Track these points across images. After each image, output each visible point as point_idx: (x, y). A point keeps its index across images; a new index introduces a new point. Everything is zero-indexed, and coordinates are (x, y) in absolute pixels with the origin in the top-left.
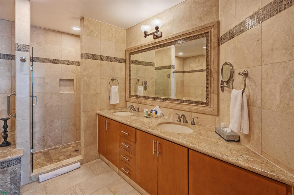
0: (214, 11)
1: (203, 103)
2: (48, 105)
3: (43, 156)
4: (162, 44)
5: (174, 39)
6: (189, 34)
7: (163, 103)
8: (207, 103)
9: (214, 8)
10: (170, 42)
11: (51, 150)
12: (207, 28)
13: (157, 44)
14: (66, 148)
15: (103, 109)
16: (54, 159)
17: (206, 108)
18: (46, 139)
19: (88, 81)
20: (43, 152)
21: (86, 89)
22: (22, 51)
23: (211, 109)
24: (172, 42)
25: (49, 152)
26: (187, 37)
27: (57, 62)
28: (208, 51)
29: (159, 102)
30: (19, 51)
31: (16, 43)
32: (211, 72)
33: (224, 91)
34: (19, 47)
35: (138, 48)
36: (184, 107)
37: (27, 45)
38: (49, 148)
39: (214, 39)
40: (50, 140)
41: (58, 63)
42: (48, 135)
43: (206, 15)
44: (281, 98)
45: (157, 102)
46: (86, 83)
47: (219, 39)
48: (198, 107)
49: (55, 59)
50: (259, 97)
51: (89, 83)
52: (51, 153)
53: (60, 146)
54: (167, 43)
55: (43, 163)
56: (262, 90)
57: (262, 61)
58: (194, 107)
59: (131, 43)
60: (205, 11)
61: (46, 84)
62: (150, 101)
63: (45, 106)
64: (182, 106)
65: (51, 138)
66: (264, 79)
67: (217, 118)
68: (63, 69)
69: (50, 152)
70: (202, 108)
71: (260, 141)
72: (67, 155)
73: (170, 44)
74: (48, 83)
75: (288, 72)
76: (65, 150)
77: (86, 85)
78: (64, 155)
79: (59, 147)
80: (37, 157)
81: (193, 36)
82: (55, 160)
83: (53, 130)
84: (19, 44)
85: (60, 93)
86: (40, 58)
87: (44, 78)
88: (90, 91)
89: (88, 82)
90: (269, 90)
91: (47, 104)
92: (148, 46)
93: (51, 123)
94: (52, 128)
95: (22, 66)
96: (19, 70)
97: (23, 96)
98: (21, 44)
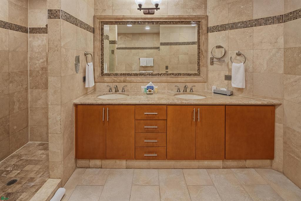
0: (204, 7)
1: (195, 75)
4: (154, 21)
5: (169, 19)
6: (184, 19)
7: (156, 78)
8: (198, 74)
9: (204, 5)
10: (164, 22)
12: (199, 18)
13: (149, 19)
15: (79, 96)
17: (198, 78)
23: (202, 78)
24: (167, 22)
26: (182, 20)
28: (199, 35)
29: (150, 78)
32: (202, 51)
33: (214, 65)
35: (119, 19)
36: (180, 79)
39: (204, 28)
43: (198, 8)
44: (267, 66)
45: (148, 78)
47: (208, 28)
48: (192, 78)
50: (251, 67)
54: (161, 21)
56: (253, 62)
57: (254, 47)
58: (189, 78)
59: (105, 10)
60: (197, 4)
62: (139, 78)
64: (178, 78)
66: (255, 57)
67: (206, 84)
70: (195, 78)
71: (252, 90)
73: (164, 23)
75: (272, 54)
77: (64, 62)
81: (187, 21)
88: (68, 70)
89: (66, 57)
90: (259, 63)
92: (136, 19)
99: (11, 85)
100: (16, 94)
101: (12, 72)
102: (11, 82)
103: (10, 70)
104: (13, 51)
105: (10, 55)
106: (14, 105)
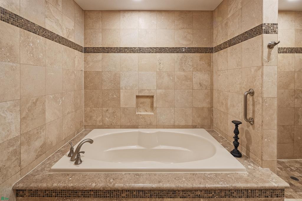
22: (270, 33)
30: (267, 33)
31: (264, 23)
34: (267, 27)
37: (275, 24)
84: (267, 24)
95: (269, 54)
96: (266, 60)
97: (270, 96)
98: (268, 24)
99: (296, 100)
100: (300, 109)
101: (297, 90)
102: (296, 98)
103: (295, 88)
104: (299, 71)
105: (296, 75)
106: (299, 119)
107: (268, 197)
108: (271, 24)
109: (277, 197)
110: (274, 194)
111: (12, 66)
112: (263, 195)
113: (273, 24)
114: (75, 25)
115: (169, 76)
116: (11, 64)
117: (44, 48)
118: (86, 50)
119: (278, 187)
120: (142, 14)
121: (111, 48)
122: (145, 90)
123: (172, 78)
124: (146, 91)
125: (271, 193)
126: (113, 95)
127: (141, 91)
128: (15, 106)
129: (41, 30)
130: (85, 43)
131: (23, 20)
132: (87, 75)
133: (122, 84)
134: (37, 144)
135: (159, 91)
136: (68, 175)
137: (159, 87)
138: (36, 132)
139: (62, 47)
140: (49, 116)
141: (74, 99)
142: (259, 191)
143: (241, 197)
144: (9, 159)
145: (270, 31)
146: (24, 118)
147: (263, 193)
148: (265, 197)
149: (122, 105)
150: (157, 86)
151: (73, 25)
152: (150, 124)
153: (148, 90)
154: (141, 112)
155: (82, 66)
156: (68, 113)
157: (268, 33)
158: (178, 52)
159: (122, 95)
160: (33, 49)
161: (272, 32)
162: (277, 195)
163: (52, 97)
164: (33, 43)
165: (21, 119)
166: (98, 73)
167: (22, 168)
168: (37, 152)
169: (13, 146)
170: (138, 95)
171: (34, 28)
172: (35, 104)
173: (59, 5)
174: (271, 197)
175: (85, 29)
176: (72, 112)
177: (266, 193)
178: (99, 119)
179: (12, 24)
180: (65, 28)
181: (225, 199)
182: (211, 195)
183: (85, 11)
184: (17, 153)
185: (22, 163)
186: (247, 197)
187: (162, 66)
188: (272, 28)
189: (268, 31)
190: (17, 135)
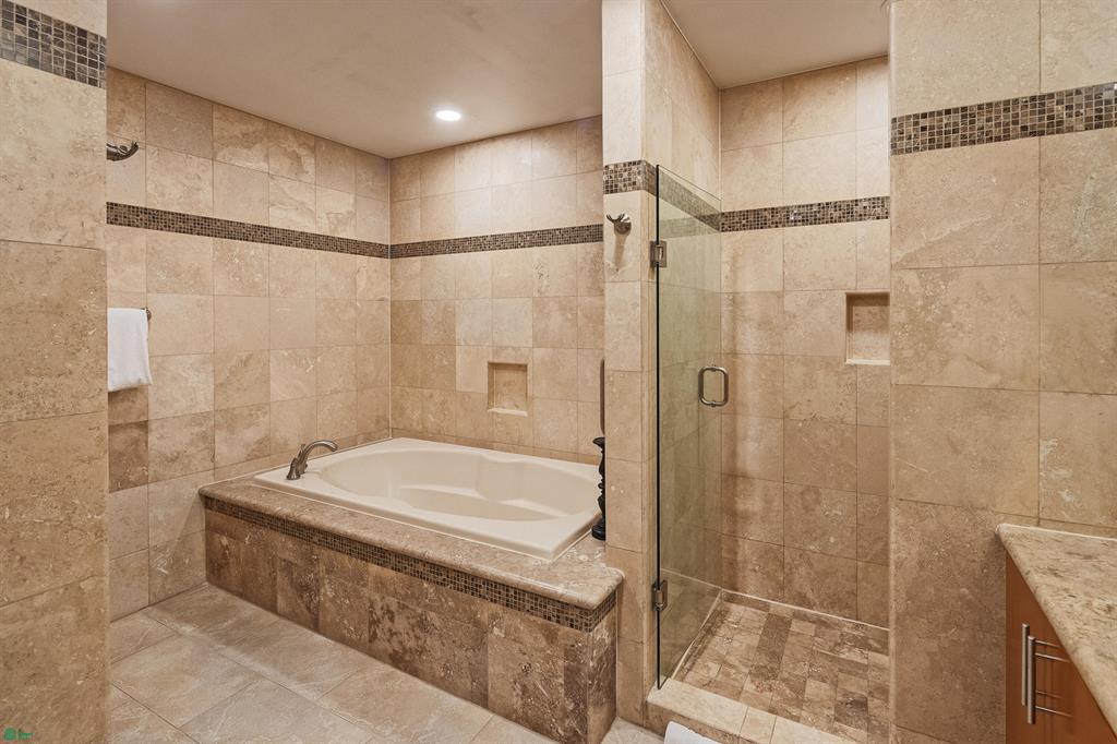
2: (795, 411)
3: (760, 632)
11: (803, 617)
14: (870, 648)
15: (1067, 517)
16: (786, 675)
18: (788, 560)
19: (925, 297)
20: (772, 610)
21: (908, 353)
22: (621, 191)
25: (789, 624)
27: (836, 215)
30: (612, 192)
31: (605, 165)
34: (613, 175)
37: (634, 163)
38: (800, 605)
40: (803, 570)
41: (840, 220)
42: (797, 545)
46: (910, 312)
49: (824, 200)
51: (929, 312)
52: (793, 634)
53: (847, 625)
55: (737, 663)
61: (788, 319)
63: (785, 417)
65: (811, 565)
68: (861, 246)
69: (795, 626)
72: (846, 694)
74: (795, 316)
76: (854, 655)
77: (908, 328)
78: (835, 684)
79: (838, 625)
80: (737, 623)
82: (784, 680)
83: (818, 531)
84: (612, 167)
85: (849, 361)
86: (765, 210)
87: (780, 296)
88: (944, 364)
89: (924, 308)
91: (794, 407)
93: (810, 497)
94: (812, 518)
95: (620, 249)
96: (612, 265)
97: (624, 367)
98: (616, 166)
107: (549, 619)
108: (625, 165)
109: (572, 626)
110: (565, 615)
111: (199, 301)
112: (540, 611)
113: (630, 163)
114: (356, 200)
115: (563, 309)
116: (198, 297)
117: (266, 263)
118: (397, 252)
119: (562, 595)
120: (500, 145)
121: (438, 242)
122: (506, 348)
123: (570, 316)
124: (509, 351)
125: (558, 611)
126: (441, 360)
127: (499, 349)
128: (204, 363)
129: (259, 232)
130: (393, 236)
131: (219, 224)
132: (396, 309)
133: (461, 332)
134: (251, 435)
135: (539, 353)
136: (288, 497)
137: (538, 341)
138: (246, 413)
139: (316, 256)
140: (278, 389)
141: (354, 364)
142: (532, 598)
143: (496, 602)
144: (192, 443)
145: (621, 185)
146: (222, 385)
147: (541, 605)
148: (545, 617)
149: (460, 386)
150: (535, 337)
151: (352, 201)
152: (519, 443)
153: (514, 348)
154: (504, 407)
155: (384, 289)
156: (336, 391)
157: (616, 191)
158: (585, 241)
159: (459, 361)
160: (240, 268)
161: (625, 185)
162: (572, 620)
163: (286, 354)
164: (239, 257)
165: (216, 386)
166: (415, 304)
167: (218, 465)
168: (250, 449)
169: (201, 425)
170: (491, 360)
171: (244, 231)
172: (245, 363)
173: (307, 172)
174: (558, 622)
175: (392, 202)
176: (348, 390)
177: (545, 607)
178: (416, 416)
179: (198, 234)
180: (324, 216)
181: (466, 595)
182: (440, 579)
183: (392, 160)
184: (207, 439)
185: (217, 458)
186: (507, 605)
187: (545, 282)
188: (625, 175)
189: (616, 186)
190: (208, 410)
